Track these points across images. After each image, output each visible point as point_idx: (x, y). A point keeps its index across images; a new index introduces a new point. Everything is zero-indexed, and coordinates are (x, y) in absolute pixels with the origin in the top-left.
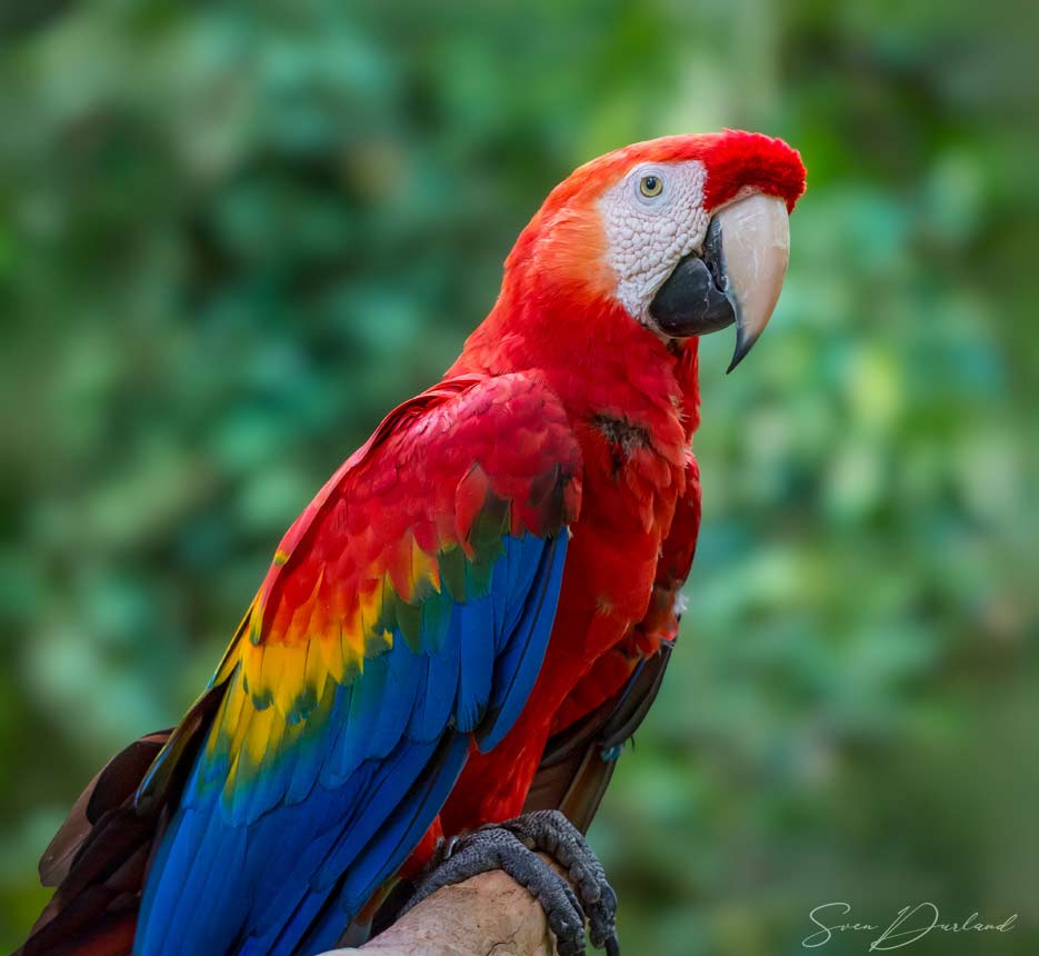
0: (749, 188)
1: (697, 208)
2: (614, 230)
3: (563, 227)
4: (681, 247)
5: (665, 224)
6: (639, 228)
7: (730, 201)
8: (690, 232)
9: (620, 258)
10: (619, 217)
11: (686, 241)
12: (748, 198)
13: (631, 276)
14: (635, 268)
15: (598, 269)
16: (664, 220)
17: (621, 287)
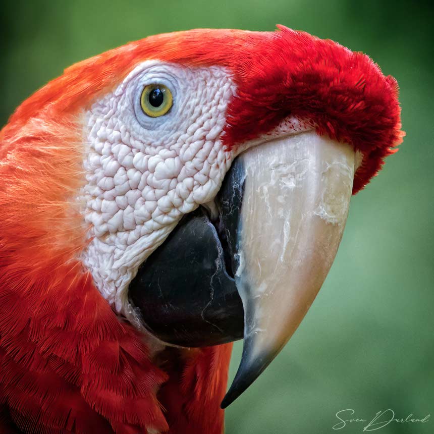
0: (295, 121)
1: (214, 141)
2: (94, 158)
3: (26, 146)
4: (182, 199)
5: (164, 159)
6: (127, 160)
7: (265, 137)
8: (197, 176)
9: (95, 204)
10: (104, 140)
11: (190, 190)
12: (292, 135)
13: (107, 233)
14: (114, 222)
15: (61, 216)
16: (164, 152)
17: (91, 249)
